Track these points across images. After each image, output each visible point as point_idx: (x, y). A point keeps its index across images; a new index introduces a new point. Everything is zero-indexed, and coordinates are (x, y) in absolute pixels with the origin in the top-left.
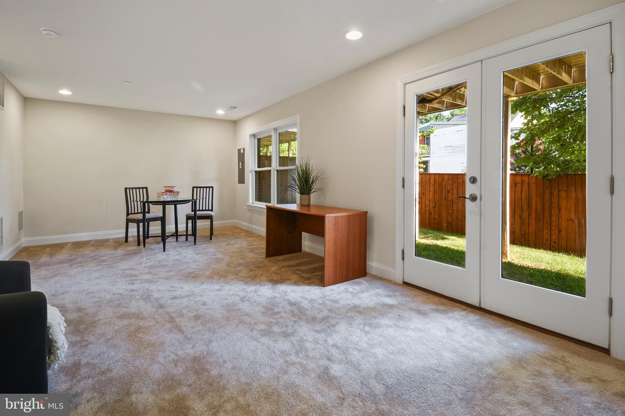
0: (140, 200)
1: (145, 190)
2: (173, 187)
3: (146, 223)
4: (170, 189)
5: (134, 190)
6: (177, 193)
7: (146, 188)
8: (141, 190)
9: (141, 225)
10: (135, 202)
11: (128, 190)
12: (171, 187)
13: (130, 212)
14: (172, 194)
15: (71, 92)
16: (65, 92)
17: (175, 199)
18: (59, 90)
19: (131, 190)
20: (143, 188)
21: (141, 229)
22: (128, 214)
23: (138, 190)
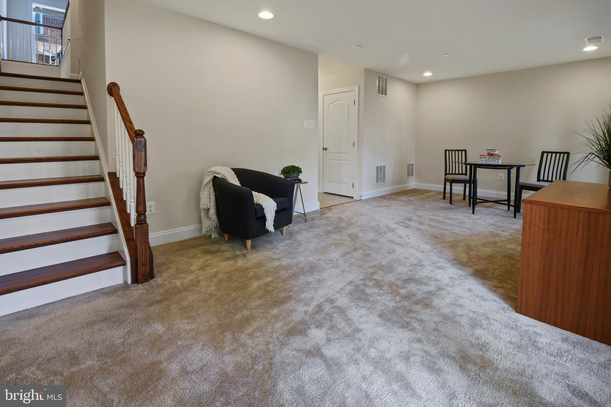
0: (462, 161)
1: (463, 152)
2: (493, 150)
3: (472, 184)
4: (491, 152)
5: (454, 152)
6: (498, 157)
7: (465, 151)
8: (460, 152)
9: (468, 185)
10: (457, 164)
11: (447, 152)
12: (491, 150)
13: (448, 172)
14: (491, 158)
15: (432, 73)
16: (428, 74)
17: (494, 163)
18: (424, 73)
19: (450, 152)
20: (462, 151)
21: (467, 189)
22: (446, 174)
23: (457, 152)
